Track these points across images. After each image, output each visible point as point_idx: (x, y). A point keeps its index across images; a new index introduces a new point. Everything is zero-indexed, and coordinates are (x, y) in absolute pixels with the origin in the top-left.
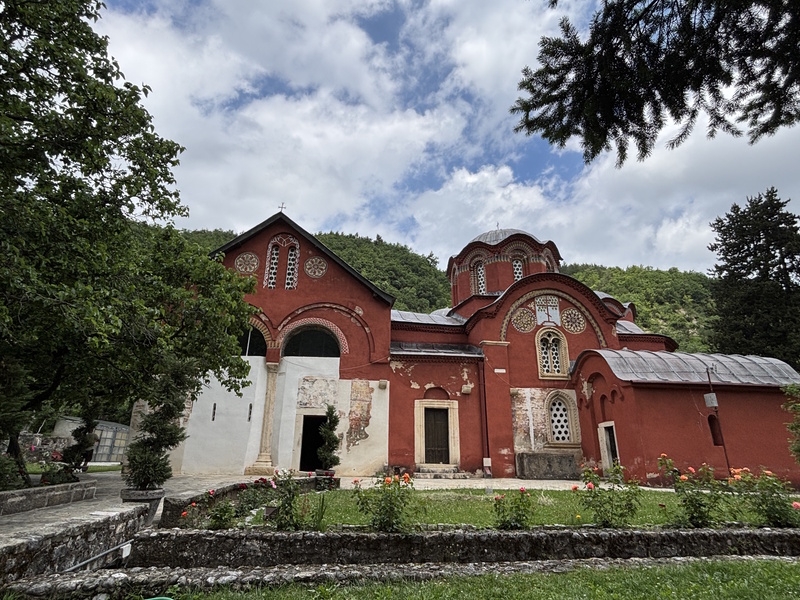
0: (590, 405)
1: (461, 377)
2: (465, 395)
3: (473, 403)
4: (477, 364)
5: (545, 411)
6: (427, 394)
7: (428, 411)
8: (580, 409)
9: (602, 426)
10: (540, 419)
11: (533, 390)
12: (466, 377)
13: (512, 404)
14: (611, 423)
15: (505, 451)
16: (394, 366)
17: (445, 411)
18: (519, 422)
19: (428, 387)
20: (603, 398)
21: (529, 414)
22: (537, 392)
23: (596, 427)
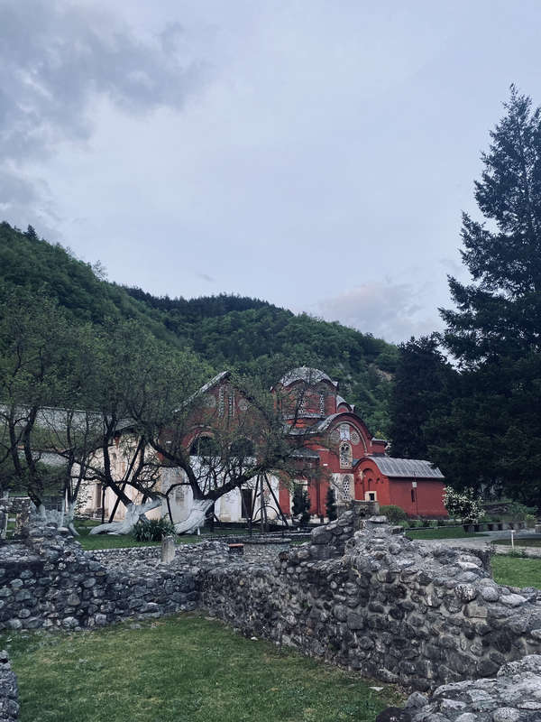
0: (362, 482)
4: (316, 461)
5: (341, 485)
8: (356, 484)
9: (368, 492)
10: (340, 489)
11: (338, 474)
13: (329, 481)
14: (375, 492)
20: (370, 480)
21: (335, 486)
23: (364, 493)
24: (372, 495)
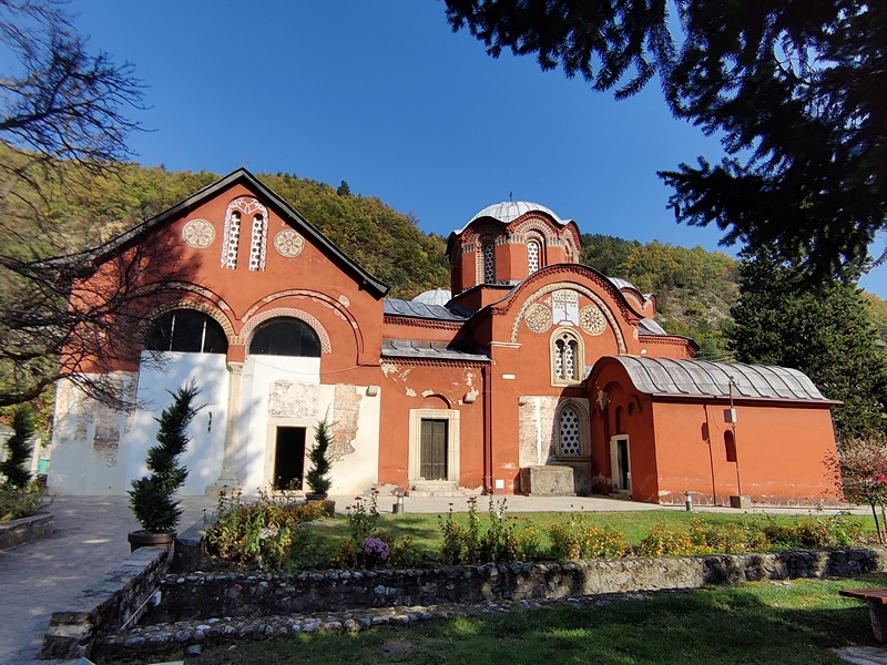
0: (604, 415)
1: (463, 382)
2: (469, 403)
3: (476, 413)
4: (485, 367)
5: (555, 422)
7: (425, 421)
8: (592, 419)
9: (615, 439)
10: (549, 430)
11: (544, 398)
13: (520, 414)
14: (625, 437)
15: (508, 466)
16: (387, 368)
17: (445, 423)
18: (525, 433)
19: (425, 394)
20: (619, 410)
21: (538, 425)
22: (547, 401)
23: (608, 440)
24: (622, 444)
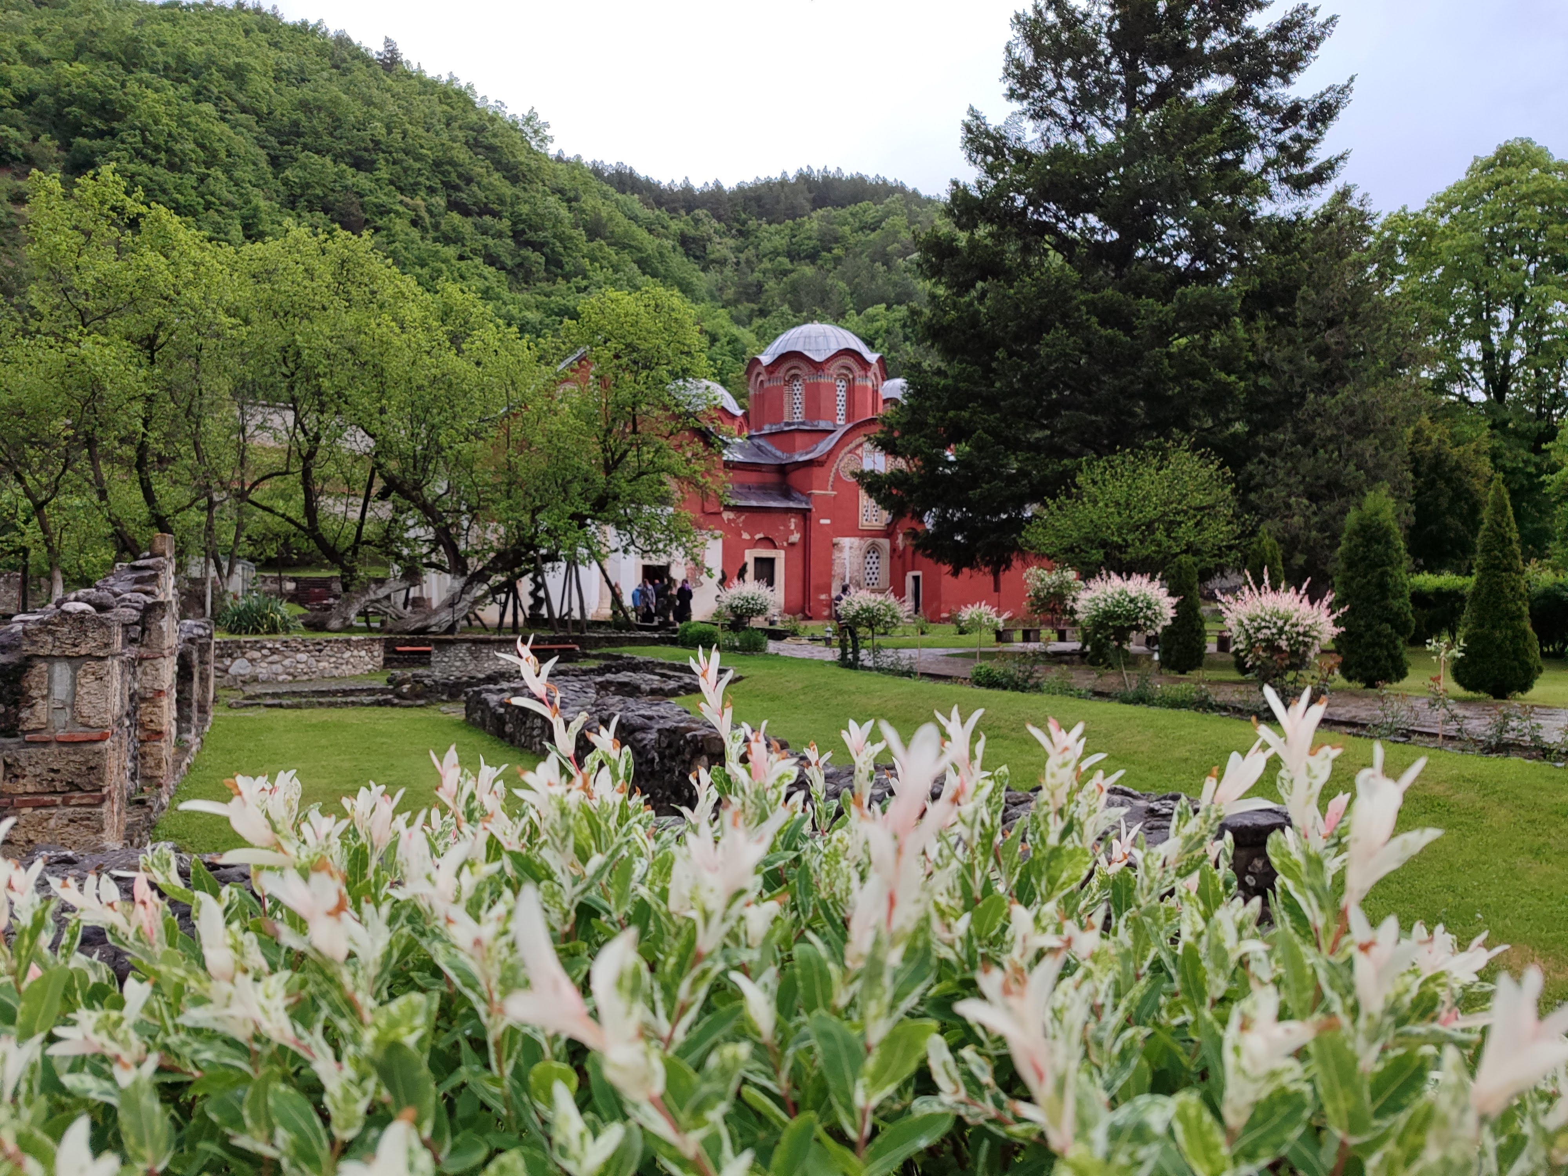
0: (902, 556)
1: (787, 527)
2: (792, 544)
3: (798, 553)
4: (804, 514)
5: (861, 559)
6: (756, 544)
7: (757, 560)
8: (891, 557)
9: (910, 575)
10: (856, 567)
11: (853, 539)
12: (793, 527)
13: (831, 554)
14: (919, 573)
15: (823, 597)
16: (727, 515)
17: (771, 561)
18: (837, 569)
19: (757, 537)
21: (847, 562)
22: (855, 541)
23: (905, 575)
24: (916, 579)
